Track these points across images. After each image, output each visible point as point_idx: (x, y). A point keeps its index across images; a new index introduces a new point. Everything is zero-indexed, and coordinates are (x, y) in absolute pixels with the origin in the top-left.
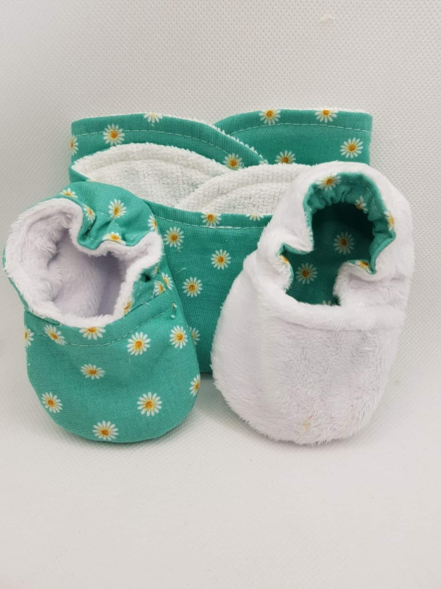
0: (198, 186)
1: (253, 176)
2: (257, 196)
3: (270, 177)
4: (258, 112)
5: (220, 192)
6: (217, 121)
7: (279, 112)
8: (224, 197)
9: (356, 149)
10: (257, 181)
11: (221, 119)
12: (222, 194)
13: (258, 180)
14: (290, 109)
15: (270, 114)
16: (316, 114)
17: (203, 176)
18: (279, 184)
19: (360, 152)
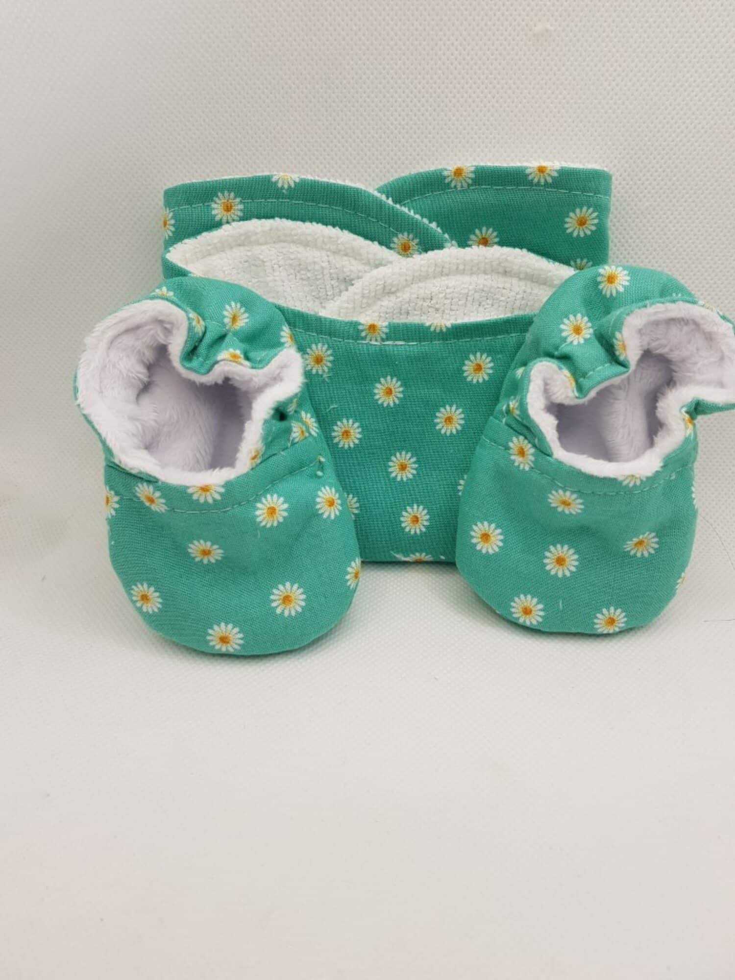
0: (353, 282)
1: (436, 265)
2: (441, 295)
3: (461, 267)
4: (442, 170)
5: (387, 291)
6: (381, 183)
7: (473, 169)
8: (393, 298)
9: (588, 222)
10: (442, 274)
11: (386, 182)
12: (390, 293)
13: (442, 272)
14: (489, 164)
15: (458, 172)
16: (528, 171)
17: (361, 267)
18: (474, 277)
19: (594, 228)
